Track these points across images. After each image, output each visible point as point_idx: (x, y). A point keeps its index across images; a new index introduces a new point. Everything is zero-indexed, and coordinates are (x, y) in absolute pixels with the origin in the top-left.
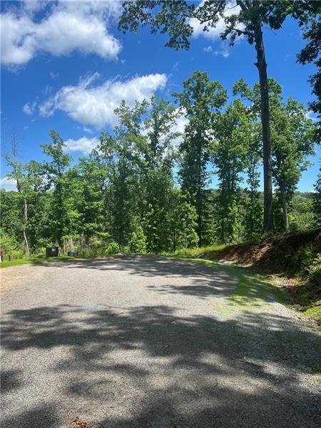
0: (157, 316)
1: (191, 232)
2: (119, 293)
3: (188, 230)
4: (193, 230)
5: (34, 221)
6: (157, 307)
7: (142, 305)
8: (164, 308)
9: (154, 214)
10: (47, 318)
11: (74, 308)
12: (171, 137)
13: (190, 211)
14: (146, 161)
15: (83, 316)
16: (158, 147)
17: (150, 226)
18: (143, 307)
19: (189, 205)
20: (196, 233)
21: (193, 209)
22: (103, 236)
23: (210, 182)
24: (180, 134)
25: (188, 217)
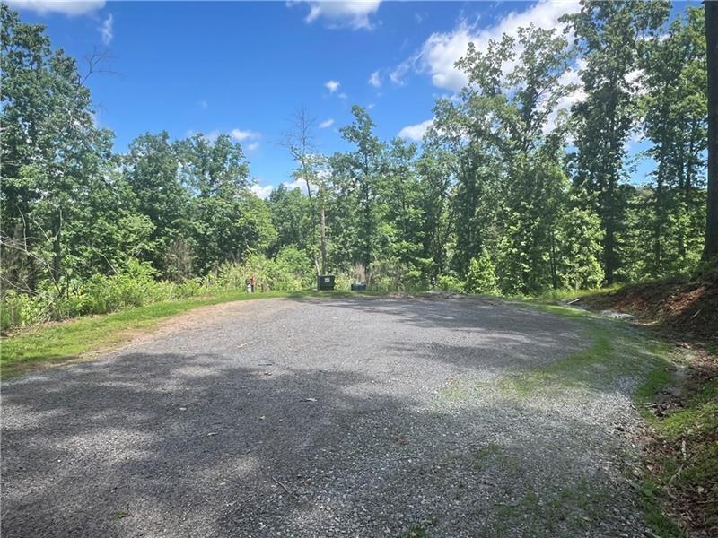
1: (589, 262)
3: (582, 257)
4: (592, 258)
9: (521, 229)
12: (560, 94)
13: (586, 223)
14: (513, 139)
16: (536, 113)
17: (514, 251)
19: (586, 212)
20: (597, 265)
21: (595, 220)
23: (634, 170)
24: (576, 87)
25: (582, 234)
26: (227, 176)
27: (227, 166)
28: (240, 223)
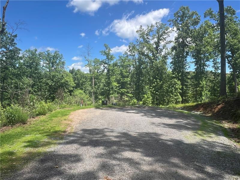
0: (152, 137)
1: (177, 95)
2: (134, 125)
3: (175, 94)
4: (179, 94)
5: (97, 87)
6: (153, 133)
7: (145, 132)
8: (156, 134)
9: (156, 85)
11: (109, 130)
12: (167, 43)
13: (177, 83)
14: (153, 56)
16: (160, 49)
17: (154, 92)
18: (145, 133)
19: (177, 80)
20: (180, 96)
21: (179, 83)
22: (129, 96)
23: (189, 67)
24: (172, 41)
25: (175, 87)
26: (58, 65)
27: (58, 62)
28: (63, 81)
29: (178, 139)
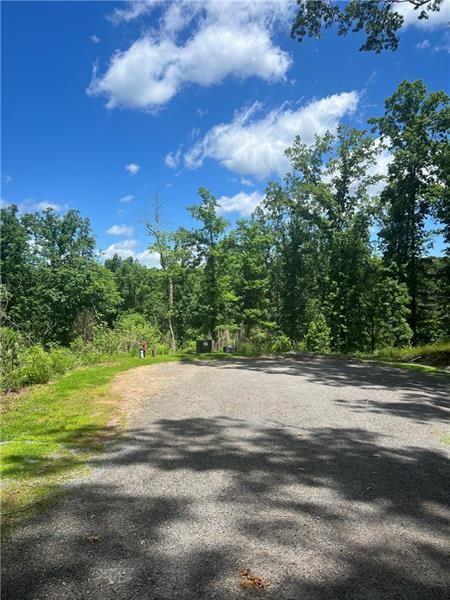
0: (352, 443)
1: (400, 323)
2: (294, 407)
3: (395, 319)
4: (404, 320)
5: (181, 306)
6: (351, 431)
7: (329, 426)
8: (361, 433)
9: (340, 296)
10: (202, 432)
11: (236, 423)
12: (368, 183)
13: (398, 291)
14: (330, 219)
15: (247, 434)
16: (348, 198)
17: (335, 313)
18: (330, 429)
19: (396, 282)
20: (407, 325)
21: (403, 288)
22: (268, 327)
23: (431, 246)
24: (381, 177)
25: (394, 299)
26: (75, 247)
27: (75, 238)
28: (89, 290)
29: (426, 446)
